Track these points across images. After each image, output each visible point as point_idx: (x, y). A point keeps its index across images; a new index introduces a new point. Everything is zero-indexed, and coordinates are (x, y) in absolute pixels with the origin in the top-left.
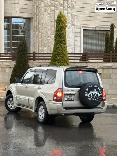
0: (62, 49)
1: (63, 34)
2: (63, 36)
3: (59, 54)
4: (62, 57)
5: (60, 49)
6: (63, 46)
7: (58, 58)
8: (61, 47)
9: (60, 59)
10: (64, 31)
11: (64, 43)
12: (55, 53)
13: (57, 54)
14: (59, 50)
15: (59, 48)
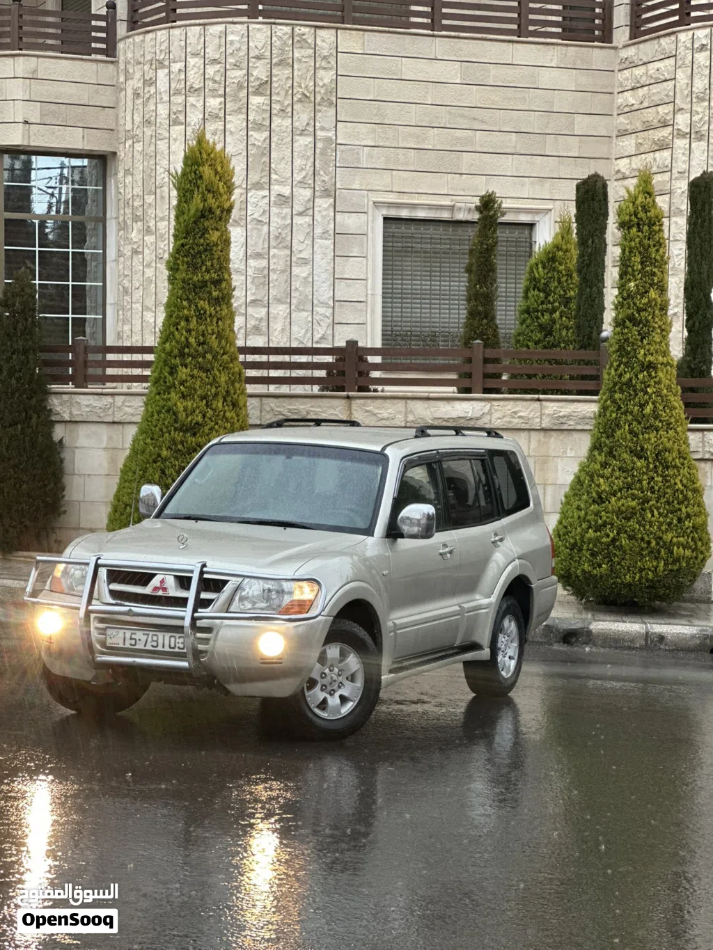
0: (203, 327)
1: (209, 248)
2: (212, 259)
3: (189, 355)
4: (201, 368)
5: (193, 324)
6: (210, 310)
7: (183, 373)
8: (201, 315)
9: (192, 376)
10: (214, 237)
11: (215, 294)
12: (167, 346)
13: (176, 352)
14: (189, 331)
15: (187, 320)
